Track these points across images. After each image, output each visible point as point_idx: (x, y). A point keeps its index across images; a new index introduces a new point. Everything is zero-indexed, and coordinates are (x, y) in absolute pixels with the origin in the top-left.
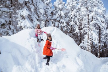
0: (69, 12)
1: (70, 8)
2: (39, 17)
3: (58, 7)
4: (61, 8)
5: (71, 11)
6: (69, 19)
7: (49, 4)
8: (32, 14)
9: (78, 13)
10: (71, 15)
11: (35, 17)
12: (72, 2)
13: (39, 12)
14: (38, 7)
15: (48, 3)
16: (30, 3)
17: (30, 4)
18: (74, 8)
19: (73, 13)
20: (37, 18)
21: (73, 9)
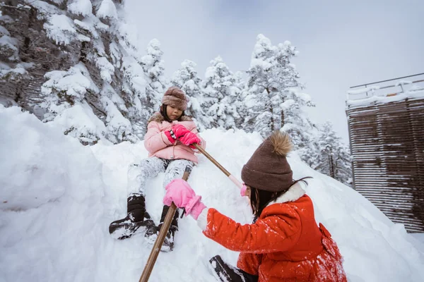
0: (210, 102)
1: (215, 91)
2: (128, 104)
3: (184, 86)
4: (192, 88)
5: (216, 100)
6: (213, 121)
7: (159, 75)
8: (102, 93)
9: (234, 107)
10: (217, 111)
11: (115, 104)
12: (218, 77)
13: (130, 86)
14: (128, 70)
15: (155, 74)
16: (96, 51)
17: (99, 56)
18: (225, 94)
19: (222, 106)
20: (123, 107)
21: (221, 96)
